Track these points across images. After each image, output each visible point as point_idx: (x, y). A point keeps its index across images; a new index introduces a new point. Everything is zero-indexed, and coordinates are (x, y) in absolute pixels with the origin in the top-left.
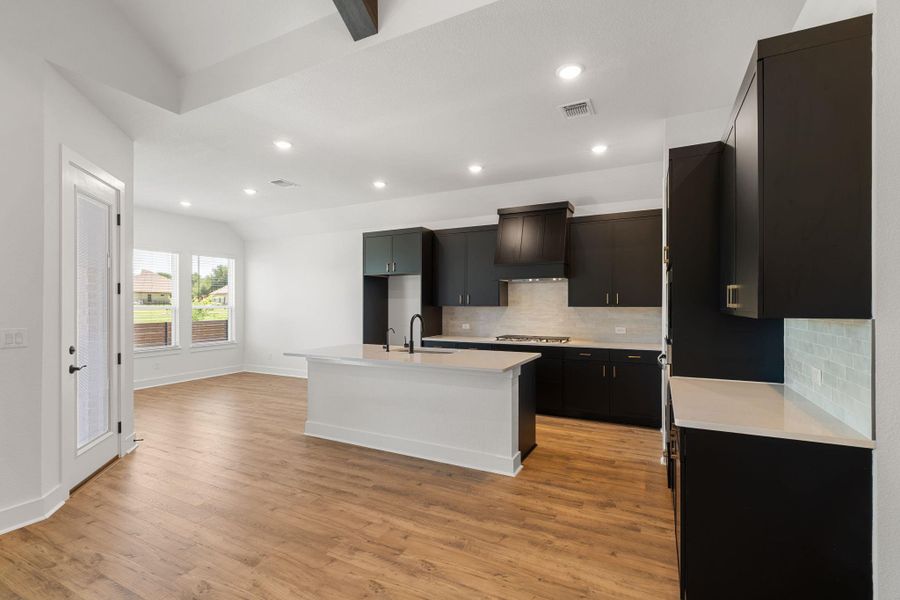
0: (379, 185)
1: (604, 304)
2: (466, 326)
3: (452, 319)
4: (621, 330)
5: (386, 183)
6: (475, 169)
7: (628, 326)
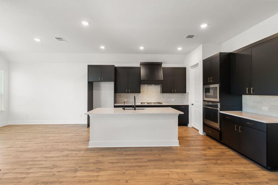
0: (103, 47)
1: (171, 93)
2: (125, 100)
3: (120, 98)
4: (173, 100)
5: (105, 47)
6: (142, 48)
7: (174, 99)
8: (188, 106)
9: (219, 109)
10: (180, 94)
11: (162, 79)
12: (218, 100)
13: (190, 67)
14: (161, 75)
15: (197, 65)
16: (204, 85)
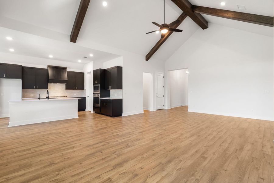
0: (12, 50)
1: (74, 89)
5: (15, 50)
6: (51, 56)
7: (76, 94)
8: (85, 98)
9: (99, 97)
10: (80, 91)
11: (67, 79)
12: (99, 92)
13: (87, 73)
14: (65, 76)
15: (90, 73)
16: (94, 84)
